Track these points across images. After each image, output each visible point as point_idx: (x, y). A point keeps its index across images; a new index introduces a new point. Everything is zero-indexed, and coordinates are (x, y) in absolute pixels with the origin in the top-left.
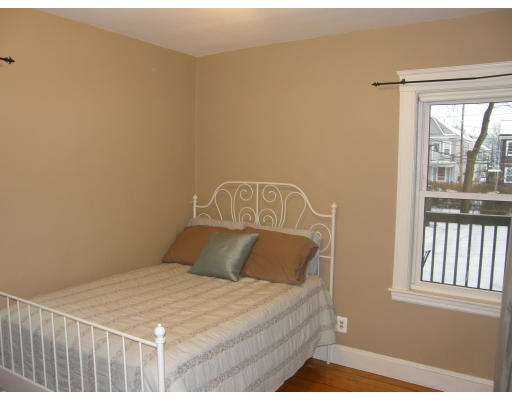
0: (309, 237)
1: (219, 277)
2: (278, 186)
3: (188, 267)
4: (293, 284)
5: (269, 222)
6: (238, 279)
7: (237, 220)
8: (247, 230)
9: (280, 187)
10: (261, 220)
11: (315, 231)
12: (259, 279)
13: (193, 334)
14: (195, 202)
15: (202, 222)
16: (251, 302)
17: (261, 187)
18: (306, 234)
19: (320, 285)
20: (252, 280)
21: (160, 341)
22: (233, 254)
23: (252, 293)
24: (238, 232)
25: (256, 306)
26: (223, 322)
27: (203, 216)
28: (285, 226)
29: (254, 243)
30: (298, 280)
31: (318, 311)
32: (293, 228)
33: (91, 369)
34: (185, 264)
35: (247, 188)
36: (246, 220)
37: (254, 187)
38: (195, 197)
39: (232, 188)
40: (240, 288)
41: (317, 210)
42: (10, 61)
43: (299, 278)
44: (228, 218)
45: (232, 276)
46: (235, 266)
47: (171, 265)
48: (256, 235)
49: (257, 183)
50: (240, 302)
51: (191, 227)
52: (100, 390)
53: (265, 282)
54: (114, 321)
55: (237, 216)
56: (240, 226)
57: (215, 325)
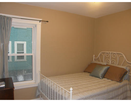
0: (125, 69)
1: (97, 77)
2: (116, 53)
3: (90, 74)
4: (118, 82)
5: (113, 63)
6: (102, 78)
7: (105, 62)
8: (107, 65)
9: (117, 53)
10: (111, 62)
11: (127, 67)
12: (108, 79)
13: (84, 92)
14: (94, 56)
15: (95, 62)
16: (103, 85)
17: (112, 53)
18: (124, 67)
19: (128, 83)
20: (107, 79)
21: (71, 92)
22: (102, 71)
23: (105, 83)
24: (104, 65)
25: (104, 87)
26: (93, 90)
27: (96, 61)
28: (118, 65)
29: (108, 69)
30: (120, 81)
31: (126, 91)
32: (121, 65)
33: (57, 96)
34: (89, 73)
35: (108, 53)
36: (107, 62)
37: (110, 53)
38: (94, 55)
39: (104, 53)
40: (102, 81)
41: (128, 61)
42: (48, 22)
43: (121, 80)
44: (102, 61)
45: (101, 78)
46: (102, 75)
47: (86, 73)
48: (109, 67)
49: (111, 52)
50: (100, 85)
51: (92, 63)
52: (58, 100)
53: (110, 80)
54: (65, 85)
55: (105, 61)
56: (105, 64)
57: (91, 90)
